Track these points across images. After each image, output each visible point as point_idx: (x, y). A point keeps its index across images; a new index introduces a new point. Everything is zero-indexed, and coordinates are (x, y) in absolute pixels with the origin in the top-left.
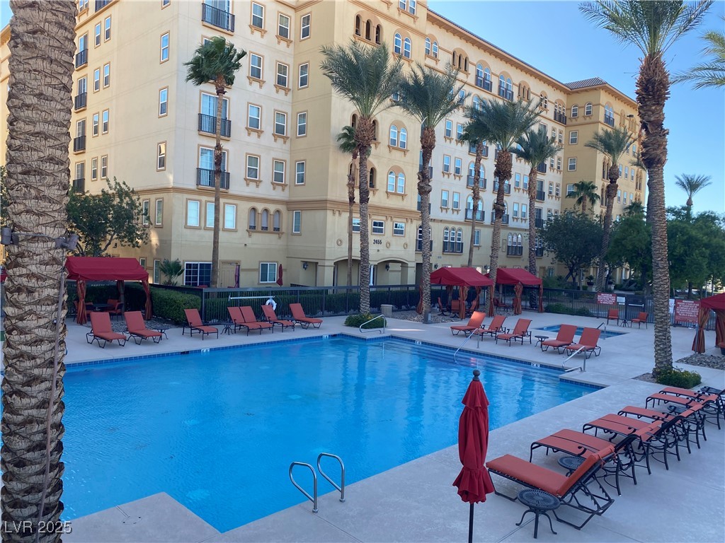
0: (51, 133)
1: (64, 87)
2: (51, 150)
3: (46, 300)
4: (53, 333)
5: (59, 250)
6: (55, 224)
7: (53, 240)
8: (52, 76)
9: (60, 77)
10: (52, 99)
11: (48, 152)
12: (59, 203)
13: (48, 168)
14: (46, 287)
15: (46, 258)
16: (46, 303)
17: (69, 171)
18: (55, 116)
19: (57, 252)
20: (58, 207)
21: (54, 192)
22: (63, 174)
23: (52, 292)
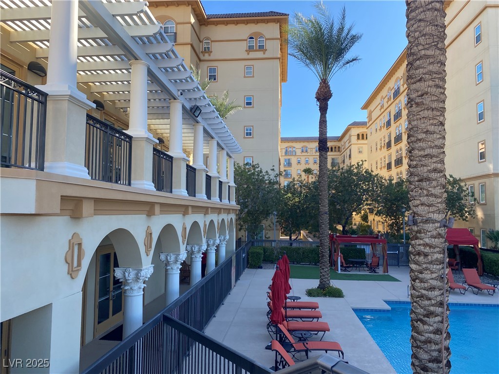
0: (434, 153)
1: (441, 124)
2: (435, 164)
3: (436, 261)
4: (441, 284)
5: (442, 229)
6: (439, 212)
7: (438, 222)
8: (433, 119)
9: (438, 118)
10: (434, 133)
11: (433, 166)
12: (441, 197)
13: (433, 176)
14: (435, 253)
15: (435, 234)
16: (436, 263)
17: (445, 176)
18: (436, 143)
19: (441, 230)
20: (440, 200)
21: (438, 191)
22: (443, 179)
23: (440, 256)
